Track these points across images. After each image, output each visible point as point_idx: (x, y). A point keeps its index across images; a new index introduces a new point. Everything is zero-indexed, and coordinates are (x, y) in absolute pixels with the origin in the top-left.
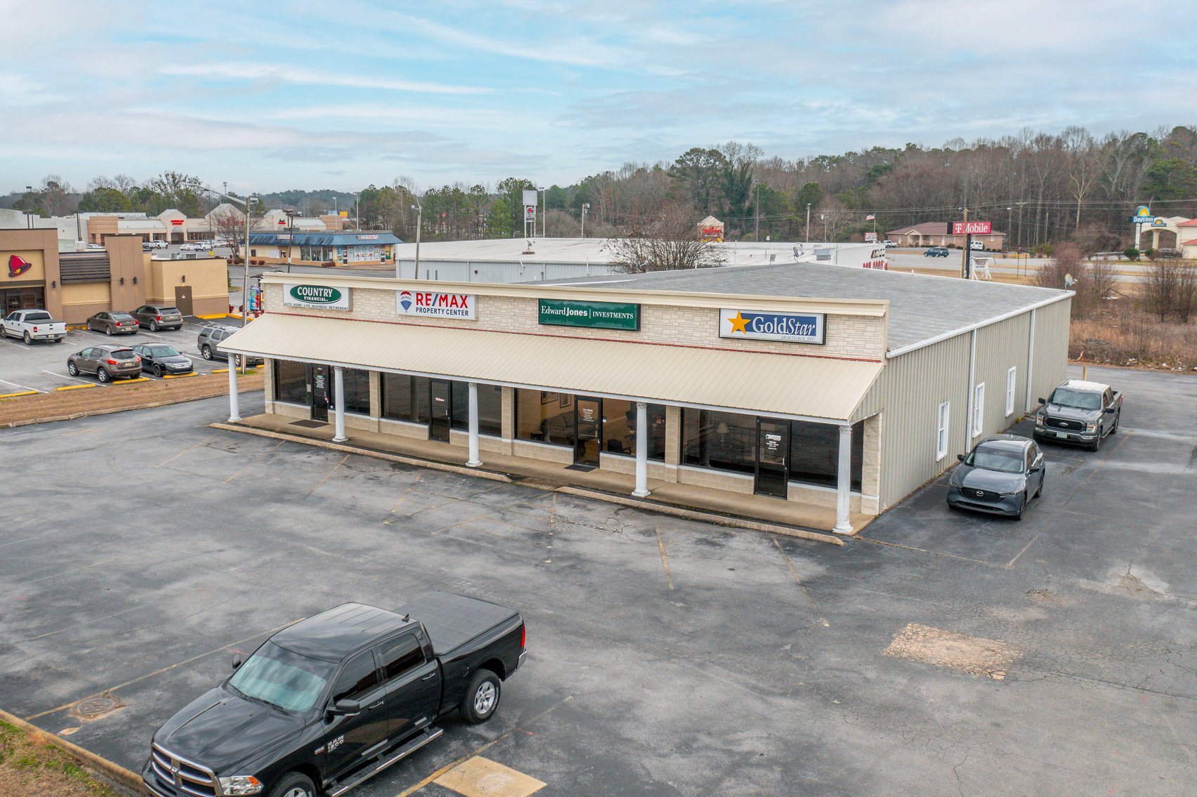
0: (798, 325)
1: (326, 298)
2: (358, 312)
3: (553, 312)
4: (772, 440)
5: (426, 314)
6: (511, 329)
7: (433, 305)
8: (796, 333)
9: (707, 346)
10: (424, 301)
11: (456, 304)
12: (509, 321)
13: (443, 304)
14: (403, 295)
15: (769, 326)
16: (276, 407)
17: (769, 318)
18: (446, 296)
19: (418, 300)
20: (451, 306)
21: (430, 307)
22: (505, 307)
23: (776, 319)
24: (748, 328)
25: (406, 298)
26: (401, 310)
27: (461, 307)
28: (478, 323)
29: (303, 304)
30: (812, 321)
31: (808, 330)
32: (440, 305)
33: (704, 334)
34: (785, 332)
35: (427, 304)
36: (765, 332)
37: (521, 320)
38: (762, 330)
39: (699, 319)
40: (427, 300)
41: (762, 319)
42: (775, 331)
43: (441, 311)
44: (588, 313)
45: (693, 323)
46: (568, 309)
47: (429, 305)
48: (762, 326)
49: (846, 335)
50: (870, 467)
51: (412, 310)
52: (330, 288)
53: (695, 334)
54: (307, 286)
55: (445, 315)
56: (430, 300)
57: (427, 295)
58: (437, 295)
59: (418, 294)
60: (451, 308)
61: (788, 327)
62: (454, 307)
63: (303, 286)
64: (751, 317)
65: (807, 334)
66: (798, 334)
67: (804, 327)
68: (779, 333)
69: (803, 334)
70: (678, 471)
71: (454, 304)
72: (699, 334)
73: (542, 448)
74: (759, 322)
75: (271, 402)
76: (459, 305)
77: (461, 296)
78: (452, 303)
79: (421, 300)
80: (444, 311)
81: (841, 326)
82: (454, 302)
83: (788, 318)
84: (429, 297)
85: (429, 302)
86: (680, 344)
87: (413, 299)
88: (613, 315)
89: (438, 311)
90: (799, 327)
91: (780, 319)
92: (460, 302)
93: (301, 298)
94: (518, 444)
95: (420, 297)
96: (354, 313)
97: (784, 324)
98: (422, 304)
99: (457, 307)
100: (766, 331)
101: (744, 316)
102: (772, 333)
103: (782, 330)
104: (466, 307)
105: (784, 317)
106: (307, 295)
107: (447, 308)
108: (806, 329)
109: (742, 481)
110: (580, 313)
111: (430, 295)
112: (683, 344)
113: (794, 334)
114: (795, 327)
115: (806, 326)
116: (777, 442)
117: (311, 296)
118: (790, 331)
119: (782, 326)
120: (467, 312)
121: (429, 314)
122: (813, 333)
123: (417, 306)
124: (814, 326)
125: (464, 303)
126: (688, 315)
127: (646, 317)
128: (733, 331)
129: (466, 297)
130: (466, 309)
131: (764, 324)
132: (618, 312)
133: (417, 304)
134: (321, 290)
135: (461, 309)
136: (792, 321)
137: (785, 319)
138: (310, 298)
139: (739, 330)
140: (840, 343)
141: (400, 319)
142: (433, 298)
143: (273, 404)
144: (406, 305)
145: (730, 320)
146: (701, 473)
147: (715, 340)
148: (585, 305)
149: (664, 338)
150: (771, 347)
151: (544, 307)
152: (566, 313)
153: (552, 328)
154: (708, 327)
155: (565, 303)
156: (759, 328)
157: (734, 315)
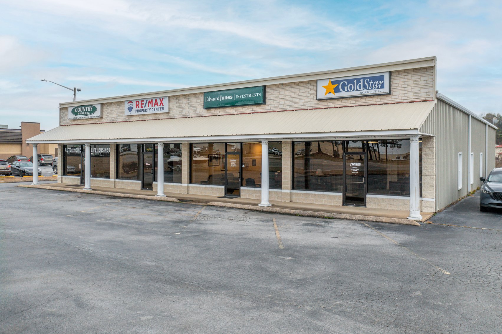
0: (371, 82)
1: (89, 112)
2: (106, 118)
3: (212, 99)
4: (355, 166)
7: (145, 107)
8: (370, 88)
9: (309, 108)
10: (140, 106)
11: (157, 104)
12: (187, 110)
13: (150, 105)
14: (129, 104)
15: (351, 86)
16: (63, 179)
17: (351, 81)
18: (152, 100)
19: (136, 105)
20: (154, 106)
21: (143, 108)
22: (185, 102)
23: (355, 81)
24: (337, 90)
25: (130, 105)
26: (127, 113)
27: (160, 105)
28: (169, 114)
29: (78, 117)
30: (381, 78)
31: (378, 85)
32: (148, 107)
33: (306, 100)
34: (362, 89)
36: (348, 91)
37: (194, 108)
38: (346, 90)
39: (303, 91)
41: (346, 82)
42: (355, 89)
43: (149, 110)
44: (233, 97)
45: (300, 94)
46: (221, 96)
47: (142, 107)
48: (346, 87)
49: (406, 86)
50: (428, 177)
51: (133, 112)
52: (92, 106)
53: (301, 101)
54: (80, 106)
55: (151, 112)
56: (143, 104)
57: (141, 101)
58: (147, 100)
59: (136, 102)
60: (154, 107)
61: (364, 85)
62: (156, 106)
63: (78, 107)
64: (338, 82)
65: (378, 88)
66: (372, 89)
67: (376, 83)
68: (358, 90)
69: (375, 89)
70: (291, 194)
72: (303, 101)
73: (205, 187)
74: (344, 85)
75: (60, 176)
76: (159, 104)
77: (160, 99)
78: (155, 104)
79: (138, 105)
80: (150, 109)
81: (402, 80)
82: (156, 103)
83: (364, 79)
84: (142, 103)
85: (142, 106)
86: (291, 109)
87: (134, 105)
88: (248, 96)
90: (372, 84)
91: (358, 80)
92: (159, 102)
93: (77, 114)
94: (192, 187)
95: (138, 103)
96: (103, 119)
97: (362, 84)
98: (139, 107)
99: (158, 106)
100: (350, 90)
101: (333, 83)
102: (353, 91)
103: (360, 88)
104: (163, 105)
105: (361, 78)
106: (80, 112)
107: (152, 108)
108: (377, 84)
109: (334, 197)
110: (228, 98)
111: (143, 101)
112: (293, 109)
113: (368, 89)
114: (369, 84)
115: (377, 83)
116: (358, 167)
117: (82, 112)
118: (366, 88)
119: (360, 85)
121: (142, 113)
122: (383, 86)
123: (136, 109)
124: (383, 82)
125: (161, 103)
126: (296, 89)
127: (269, 94)
128: (326, 94)
129: (163, 99)
130: (163, 107)
131: (347, 85)
132: (251, 94)
133: (136, 108)
134: (87, 108)
136: (367, 81)
137: (362, 80)
138: (81, 113)
139: (330, 93)
140: (402, 92)
141: (127, 119)
142: (144, 103)
143: (62, 178)
144: (130, 109)
145: (324, 87)
146: (306, 194)
147: (314, 102)
148: (231, 92)
149: (281, 107)
150: (353, 102)
151: (207, 98)
152: (220, 99)
153: (212, 111)
154: (309, 95)
155: (219, 93)
156: (344, 89)
157: (327, 83)
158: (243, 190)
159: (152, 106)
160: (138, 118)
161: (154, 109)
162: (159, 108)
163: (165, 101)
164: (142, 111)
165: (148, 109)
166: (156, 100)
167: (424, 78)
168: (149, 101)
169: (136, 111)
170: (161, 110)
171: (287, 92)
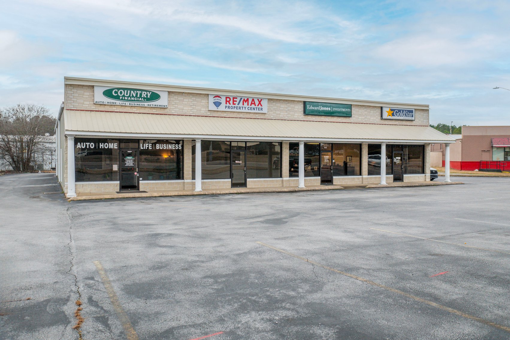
0: (408, 113)
1: (144, 98)
3: (313, 108)
5: (233, 110)
6: (286, 118)
7: (238, 104)
9: (375, 123)
10: (231, 102)
11: (254, 104)
12: (285, 113)
13: (246, 104)
14: (215, 98)
15: (400, 113)
17: (399, 111)
18: (248, 99)
19: (226, 101)
20: (251, 105)
21: (236, 106)
22: (283, 106)
23: (401, 111)
24: (393, 115)
25: (218, 100)
26: (213, 107)
27: (258, 105)
29: (118, 102)
30: (412, 112)
31: (411, 115)
32: (243, 104)
33: (375, 118)
35: (234, 104)
36: (398, 116)
37: (292, 113)
39: (373, 112)
40: (234, 101)
41: (397, 111)
43: (244, 108)
44: (331, 109)
45: (370, 114)
46: (321, 107)
47: (235, 104)
48: (397, 114)
50: (428, 164)
51: (222, 108)
52: (150, 92)
54: (124, 89)
55: (247, 111)
56: (236, 101)
57: (234, 98)
58: (241, 99)
59: (226, 98)
60: (251, 106)
61: (405, 114)
62: (253, 106)
63: (119, 89)
64: (394, 110)
65: (411, 117)
68: (402, 116)
69: (409, 117)
71: (253, 104)
72: (372, 118)
74: (396, 112)
76: (257, 105)
77: (258, 100)
78: (252, 104)
79: (229, 102)
80: (246, 108)
82: (253, 102)
83: (405, 110)
84: (235, 100)
85: (235, 103)
86: (366, 123)
87: (223, 100)
88: (342, 110)
89: (241, 108)
90: (409, 114)
92: (257, 102)
93: (117, 98)
94: (291, 180)
95: (228, 100)
97: (404, 113)
98: (230, 104)
99: (255, 105)
101: (391, 110)
102: (400, 116)
103: (404, 115)
104: (261, 106)
106: (124, 96)
107: (248, 106)
109: (389, 178)
110: (327, 109)
111: (237, 98)
114: (407, 114)
116: (399, 160)
117: (128, 97)
118: (406, 116)
120: (262, 109)
121: (235, 110)
122: (413, 116)
123: (226, 105)
124: (413, 114)
125: (260, 103)
126: (369, 110)
127: (354, 111)
128: (388, 116)
129: (261, 100)
130: (261, 107)
132: (344, 109)
133: (226, 103)
134: (139, 92)
135: (258, 107)
136: (406, 112)
137: (404, 111)
138: (126, 98)
139: (390, 116)
141: (209, 113)
142: (238, 100)
144: (217, 104)
145: (387, 112)
146: (375, 177)
147: (378, 120)
148: (329, 105)
149: (359, 120)
150: (397, 123)
151: (309, 106)
152: (320, 109)
153: (308, 117)
154: (376, 115)
155: (320, 104)
156: (396, 115)
157: (388, 110)
158: (335, 179)
159: (248, 105)
160: (225, 115)
161: (251, 109)
162: (257, 108)
163: (264, 103)
164: (234, 108)
165: (242, 107)
166: (253, 100)
167: (425, 114)
168: (244, 99)
169: (226, 107)
170: (259, 110)
171: (363, 111)
